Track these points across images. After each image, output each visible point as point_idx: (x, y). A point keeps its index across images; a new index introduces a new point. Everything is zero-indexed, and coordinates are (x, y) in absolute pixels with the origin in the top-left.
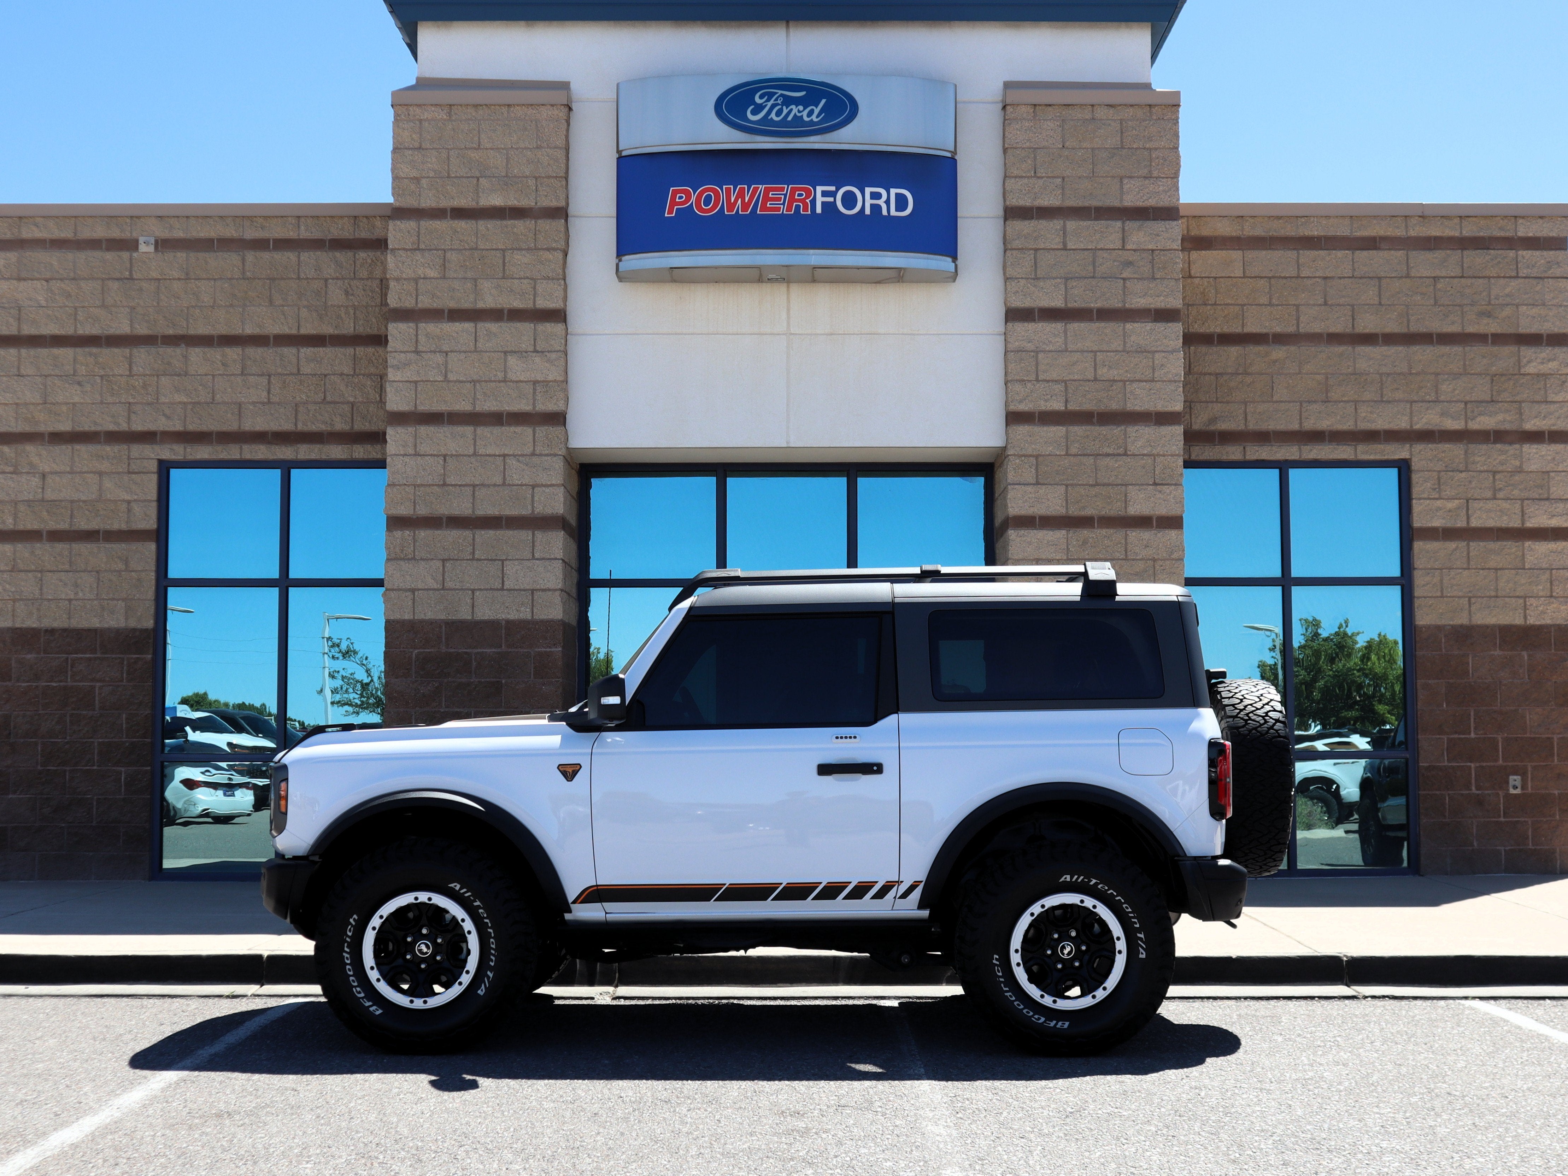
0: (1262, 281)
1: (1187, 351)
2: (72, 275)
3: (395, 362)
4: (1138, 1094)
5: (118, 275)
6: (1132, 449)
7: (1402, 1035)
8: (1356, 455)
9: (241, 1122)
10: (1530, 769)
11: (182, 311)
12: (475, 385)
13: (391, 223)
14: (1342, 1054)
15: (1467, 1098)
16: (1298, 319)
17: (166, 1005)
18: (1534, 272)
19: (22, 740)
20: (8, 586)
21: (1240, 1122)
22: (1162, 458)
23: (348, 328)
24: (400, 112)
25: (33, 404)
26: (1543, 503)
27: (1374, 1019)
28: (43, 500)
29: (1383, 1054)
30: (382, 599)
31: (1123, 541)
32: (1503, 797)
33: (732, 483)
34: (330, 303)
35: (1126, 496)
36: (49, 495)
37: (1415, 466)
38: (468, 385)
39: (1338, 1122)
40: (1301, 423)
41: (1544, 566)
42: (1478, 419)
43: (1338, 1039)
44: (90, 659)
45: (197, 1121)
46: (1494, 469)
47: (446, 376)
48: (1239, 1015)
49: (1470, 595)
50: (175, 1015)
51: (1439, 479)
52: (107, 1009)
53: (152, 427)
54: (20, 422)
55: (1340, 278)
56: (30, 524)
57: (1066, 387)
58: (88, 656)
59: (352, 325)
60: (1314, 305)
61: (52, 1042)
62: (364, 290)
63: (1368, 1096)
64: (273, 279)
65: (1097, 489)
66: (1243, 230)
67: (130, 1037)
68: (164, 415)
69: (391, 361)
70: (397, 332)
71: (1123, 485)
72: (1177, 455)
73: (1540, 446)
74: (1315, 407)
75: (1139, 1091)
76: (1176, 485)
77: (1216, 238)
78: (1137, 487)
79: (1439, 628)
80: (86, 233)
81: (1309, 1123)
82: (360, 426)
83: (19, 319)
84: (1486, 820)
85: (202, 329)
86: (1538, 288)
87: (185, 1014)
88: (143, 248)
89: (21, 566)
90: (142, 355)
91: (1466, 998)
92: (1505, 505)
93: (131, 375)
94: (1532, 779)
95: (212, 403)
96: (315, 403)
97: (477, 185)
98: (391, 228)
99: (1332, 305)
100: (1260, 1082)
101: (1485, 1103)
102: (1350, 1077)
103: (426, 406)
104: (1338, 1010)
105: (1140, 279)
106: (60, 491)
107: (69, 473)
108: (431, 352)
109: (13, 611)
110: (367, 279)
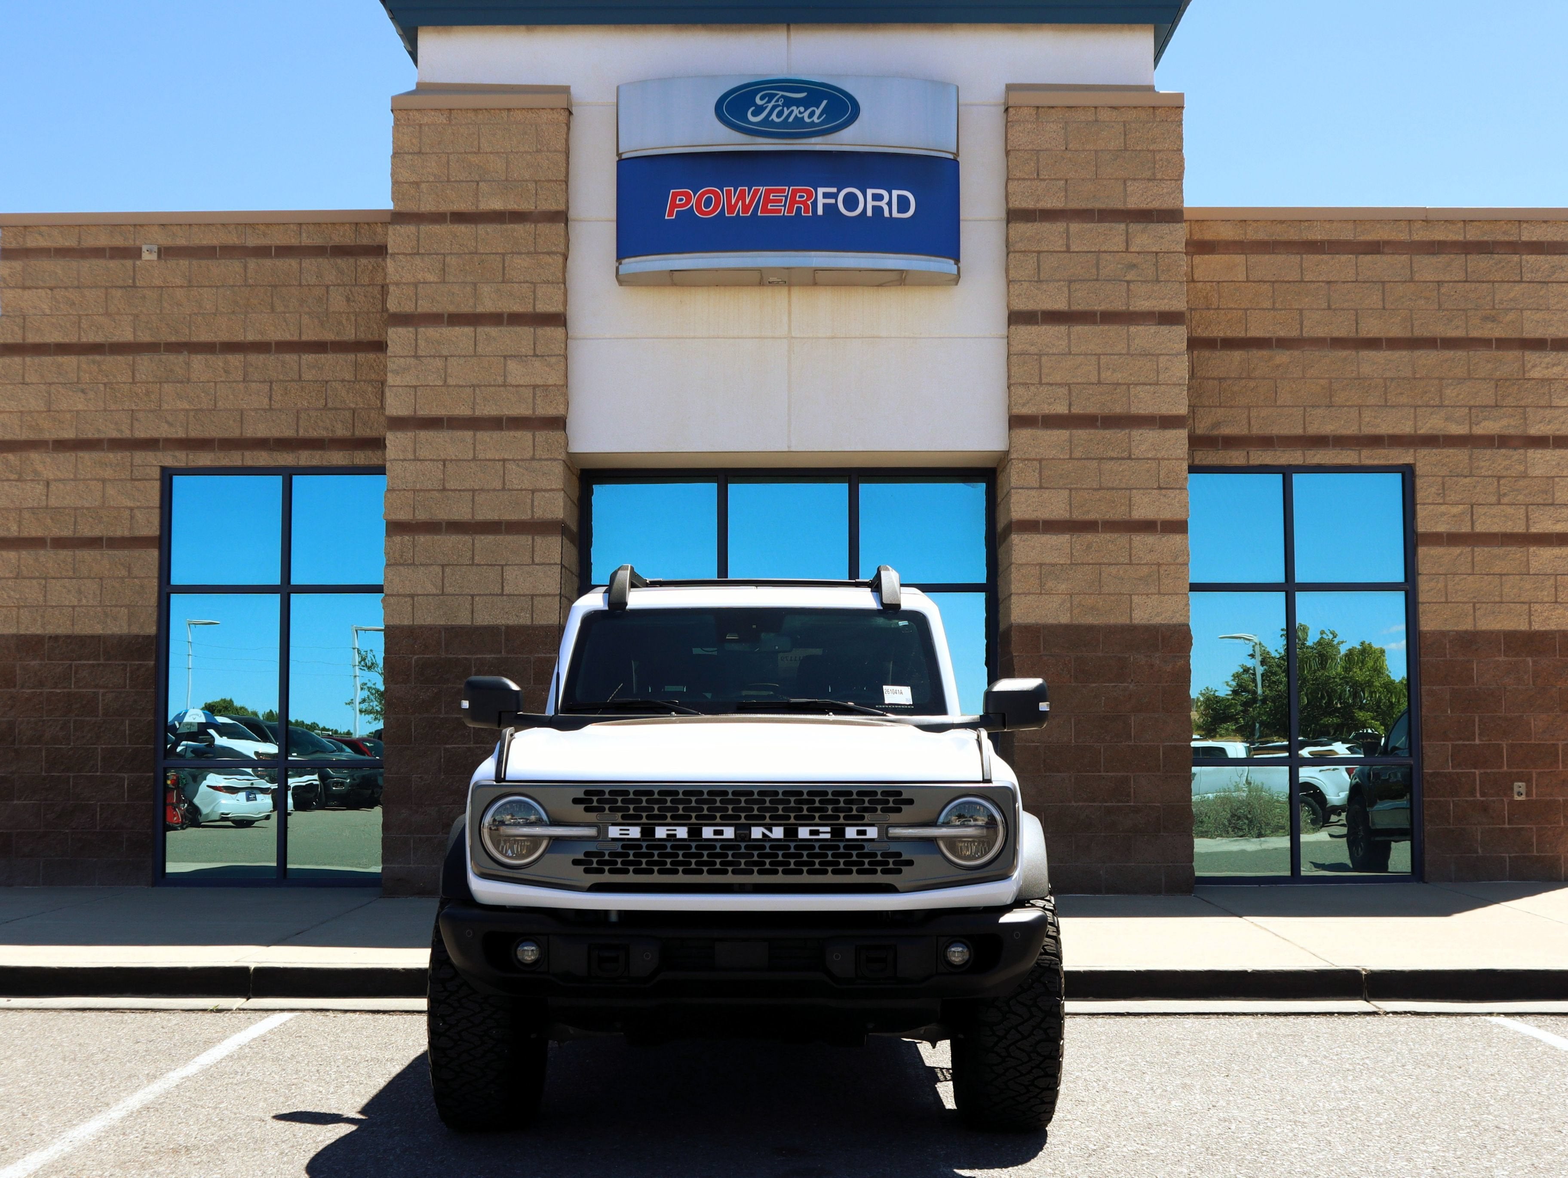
0: (1266, 286)
1: (1190, 355)
2: (76, 283)
3: (395, 367)
4: (1164, 1128)
5: (121, 283)
6: (1136, 453)
7: (1433, 1057)
8: (1360, 461)
9: (198, 1159)
10: (1534, 775)
11: (184, 318)
12: (474, 390)
13: (390, 228)
14: (1374, 1079)
15: (1518, 1133)
16: (1301, 324)
17: (147, 1020)
18: (1539, 277)
19: (26, 746)
20: (12, 593)
21: (1278, 1162)
22: (1166, 462)
23: (349, 335)
24: (399, 117)
25: (38, 412)
26: (1547, 508)
27: (1400, 1038)
28: (47, 507)
29: (1418, 1079)
30: (381, 605)
31: (1127, 546)
32: (1508, 804)
33: (733, 489)
34: (331, 310)
35: (1130, 500)
36: (53, 502)
37: (1419, 470)
38: (468, 390)
39: (1385, 1162)
40: (1304, 428)
41: (1549, 571)
42: (1482, 424)
43: (1367, 1061)
44: (93, 666)
45: (151, 1158)
46: (1499, 474)
47: (445, 381)
48: (1259, 1034)
49: (1475, 600)
50: (154, 1031)
51: (1443, 484)
52: (86, 1025)
53: (155, 434)
54: (24, 430)
55: (1344, 282)
56: (35, 531)
57: (1070, 390)
58: (91, 662)
59: (353, 331)
60: (1317, 309)
61: (20, 1062)
62: (365, 296)
63: (1411, 1130)
64: (275, 286)
65: (1101, 493)
66: (1246, 234)
67: (101, 1056)
68: (167, 422)
69: (391, 366)
70: (396, 337)
71: (1127, 489)
72: (1182, 459)
73: (1545, 451)
74: (1320, 411)
75: (1165, 1125)
76: (1180, 489)
77: (1219, 242)
78: (1141, 491)
79: (1443, 634)
80: (89, 242)
81: (1354, 1164)
82: (362, 432)
83: (24, 328)
84: (1491, 826)
85: (204, 337)
86: (1541, 293)
87: (164, 1030)
88: (146, 256)
89: (25, 573)
90: (145, 363)
91: (1491, 1014)
92: (1510, 510)
93: (134, 382)
94: (1537, 785)
95: (214, 410)
96: (316, 409)
97: (477, 189)
98: (390, 232)
99: (1335, 310)
100: (1293, 1112)
101: (1539, 1138)
102: (1387, 1107)
103: (424, 412)
104: (1361, 1028)
105: (1144, 282)
106: (64, 498)
107: (72, 480)
108: (430, 356)
109: (18, 617)
110: (369, 285)
